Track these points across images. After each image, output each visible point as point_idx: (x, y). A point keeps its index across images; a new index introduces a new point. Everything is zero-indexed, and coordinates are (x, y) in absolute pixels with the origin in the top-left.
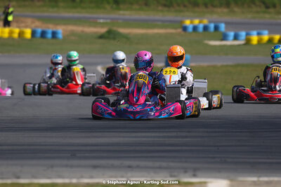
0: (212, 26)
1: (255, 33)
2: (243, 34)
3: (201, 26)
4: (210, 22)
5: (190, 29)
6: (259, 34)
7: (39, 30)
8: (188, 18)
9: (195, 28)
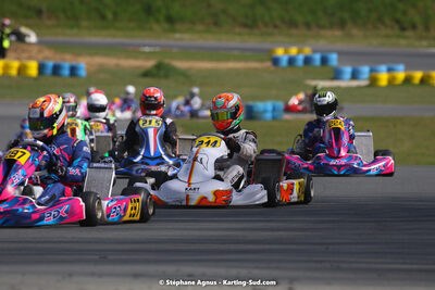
0: (317, 57)
1: (383, 68)
2: (365, 70)
3: (301, 58)
4: (315, 51)
5: (284, 62)
6: (390, 70)
7: (50, 64)
8: (279, 46)
9: (292, 61)
